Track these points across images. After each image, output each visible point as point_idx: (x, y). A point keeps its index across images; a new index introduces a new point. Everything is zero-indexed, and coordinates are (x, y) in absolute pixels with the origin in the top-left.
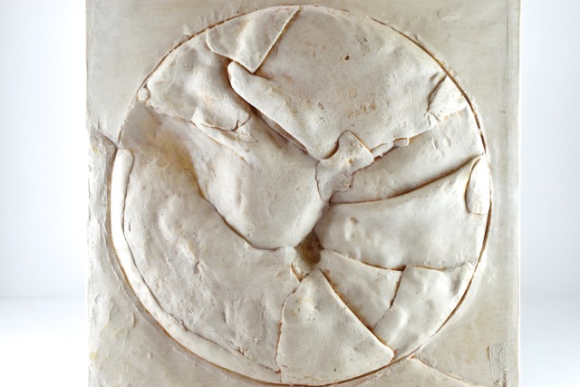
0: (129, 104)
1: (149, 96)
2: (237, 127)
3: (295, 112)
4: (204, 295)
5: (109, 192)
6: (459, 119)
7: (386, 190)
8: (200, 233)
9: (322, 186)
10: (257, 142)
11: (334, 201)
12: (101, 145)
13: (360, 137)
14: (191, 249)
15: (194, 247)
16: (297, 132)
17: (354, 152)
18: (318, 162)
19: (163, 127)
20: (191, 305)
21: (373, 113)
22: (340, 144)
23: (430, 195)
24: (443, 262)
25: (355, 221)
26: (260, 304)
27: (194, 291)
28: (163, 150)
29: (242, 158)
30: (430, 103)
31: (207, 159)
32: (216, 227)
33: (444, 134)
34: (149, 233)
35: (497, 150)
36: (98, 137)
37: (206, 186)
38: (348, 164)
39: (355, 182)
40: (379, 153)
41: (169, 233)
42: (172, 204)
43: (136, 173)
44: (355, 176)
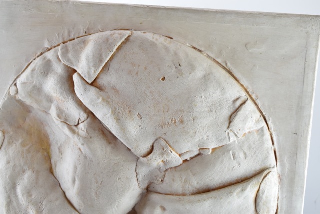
0: (4, 97)
1: (17, 92)
2: (79, 124)
3: (118, 120)
6: (256, 137)
7: (190, 188)
8: (44, 203)
9: (140, 177)
10: (91, 138)
13: (171, 144)
15: (39, 213)
17: (165, 156)
18: (139, 158)
19: (32, 114)
21: (181, 126)
22: (155, 148)
25: (164, 209)
28: (29, 133)
30: (230, 122)
32: (57, 199)
33: (241, 148)
34: (9, 197)
35: (287, 165)
38: (162, 164)
39: (166, 179)
40: (188, 157)
42: (27, 178)
43: (4, 151)
44: (167, 173)
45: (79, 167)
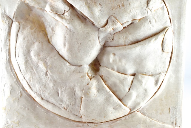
0: (18, 2)
2: (64, 13)
3: (89, 7)
4: (50, 85)
5: (9, 40)
7: (128, 42)
8: (48, 59)
9: (100, 39)
10: (73, 20)
11: (106, 45)
12: (6, 19)
13: (117, 19)
14: (44, 66)
15: (46, 64)
16: (90, 16)
17: (115, 25)
18: (99, 29)
19: (33, 12)
20: (44, 89)
21: (123, 8)
22: (108, 21)
23: (147, 44)
24: (151, 72)
25: (114, 54)
26: (73, 89)
27: (45, 83)
28: (33, 22)
29: (66, 27)
30: (148, 4)
31: (52, 27)
32: (55, 56)
33: (154, 18)
34: (26, 58)
35: (176, 25)
36: (4, 16)
37: (51, 38)
38: (112, 30)
39: (115, 38)
40: (125, 25)
41: (35, 58)
42: (36, 46)
43: (21, 33)
44: (115, 35)
45: (67, 37)
